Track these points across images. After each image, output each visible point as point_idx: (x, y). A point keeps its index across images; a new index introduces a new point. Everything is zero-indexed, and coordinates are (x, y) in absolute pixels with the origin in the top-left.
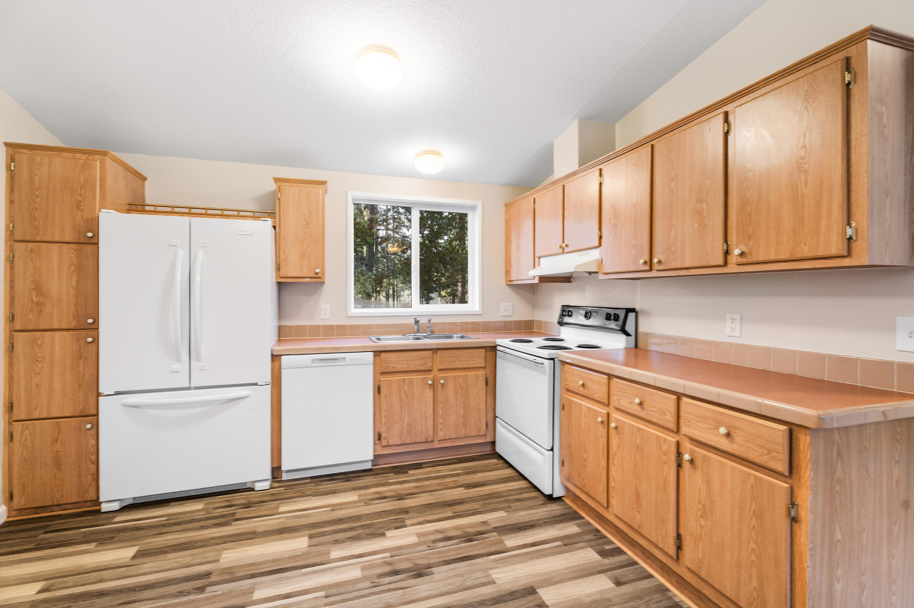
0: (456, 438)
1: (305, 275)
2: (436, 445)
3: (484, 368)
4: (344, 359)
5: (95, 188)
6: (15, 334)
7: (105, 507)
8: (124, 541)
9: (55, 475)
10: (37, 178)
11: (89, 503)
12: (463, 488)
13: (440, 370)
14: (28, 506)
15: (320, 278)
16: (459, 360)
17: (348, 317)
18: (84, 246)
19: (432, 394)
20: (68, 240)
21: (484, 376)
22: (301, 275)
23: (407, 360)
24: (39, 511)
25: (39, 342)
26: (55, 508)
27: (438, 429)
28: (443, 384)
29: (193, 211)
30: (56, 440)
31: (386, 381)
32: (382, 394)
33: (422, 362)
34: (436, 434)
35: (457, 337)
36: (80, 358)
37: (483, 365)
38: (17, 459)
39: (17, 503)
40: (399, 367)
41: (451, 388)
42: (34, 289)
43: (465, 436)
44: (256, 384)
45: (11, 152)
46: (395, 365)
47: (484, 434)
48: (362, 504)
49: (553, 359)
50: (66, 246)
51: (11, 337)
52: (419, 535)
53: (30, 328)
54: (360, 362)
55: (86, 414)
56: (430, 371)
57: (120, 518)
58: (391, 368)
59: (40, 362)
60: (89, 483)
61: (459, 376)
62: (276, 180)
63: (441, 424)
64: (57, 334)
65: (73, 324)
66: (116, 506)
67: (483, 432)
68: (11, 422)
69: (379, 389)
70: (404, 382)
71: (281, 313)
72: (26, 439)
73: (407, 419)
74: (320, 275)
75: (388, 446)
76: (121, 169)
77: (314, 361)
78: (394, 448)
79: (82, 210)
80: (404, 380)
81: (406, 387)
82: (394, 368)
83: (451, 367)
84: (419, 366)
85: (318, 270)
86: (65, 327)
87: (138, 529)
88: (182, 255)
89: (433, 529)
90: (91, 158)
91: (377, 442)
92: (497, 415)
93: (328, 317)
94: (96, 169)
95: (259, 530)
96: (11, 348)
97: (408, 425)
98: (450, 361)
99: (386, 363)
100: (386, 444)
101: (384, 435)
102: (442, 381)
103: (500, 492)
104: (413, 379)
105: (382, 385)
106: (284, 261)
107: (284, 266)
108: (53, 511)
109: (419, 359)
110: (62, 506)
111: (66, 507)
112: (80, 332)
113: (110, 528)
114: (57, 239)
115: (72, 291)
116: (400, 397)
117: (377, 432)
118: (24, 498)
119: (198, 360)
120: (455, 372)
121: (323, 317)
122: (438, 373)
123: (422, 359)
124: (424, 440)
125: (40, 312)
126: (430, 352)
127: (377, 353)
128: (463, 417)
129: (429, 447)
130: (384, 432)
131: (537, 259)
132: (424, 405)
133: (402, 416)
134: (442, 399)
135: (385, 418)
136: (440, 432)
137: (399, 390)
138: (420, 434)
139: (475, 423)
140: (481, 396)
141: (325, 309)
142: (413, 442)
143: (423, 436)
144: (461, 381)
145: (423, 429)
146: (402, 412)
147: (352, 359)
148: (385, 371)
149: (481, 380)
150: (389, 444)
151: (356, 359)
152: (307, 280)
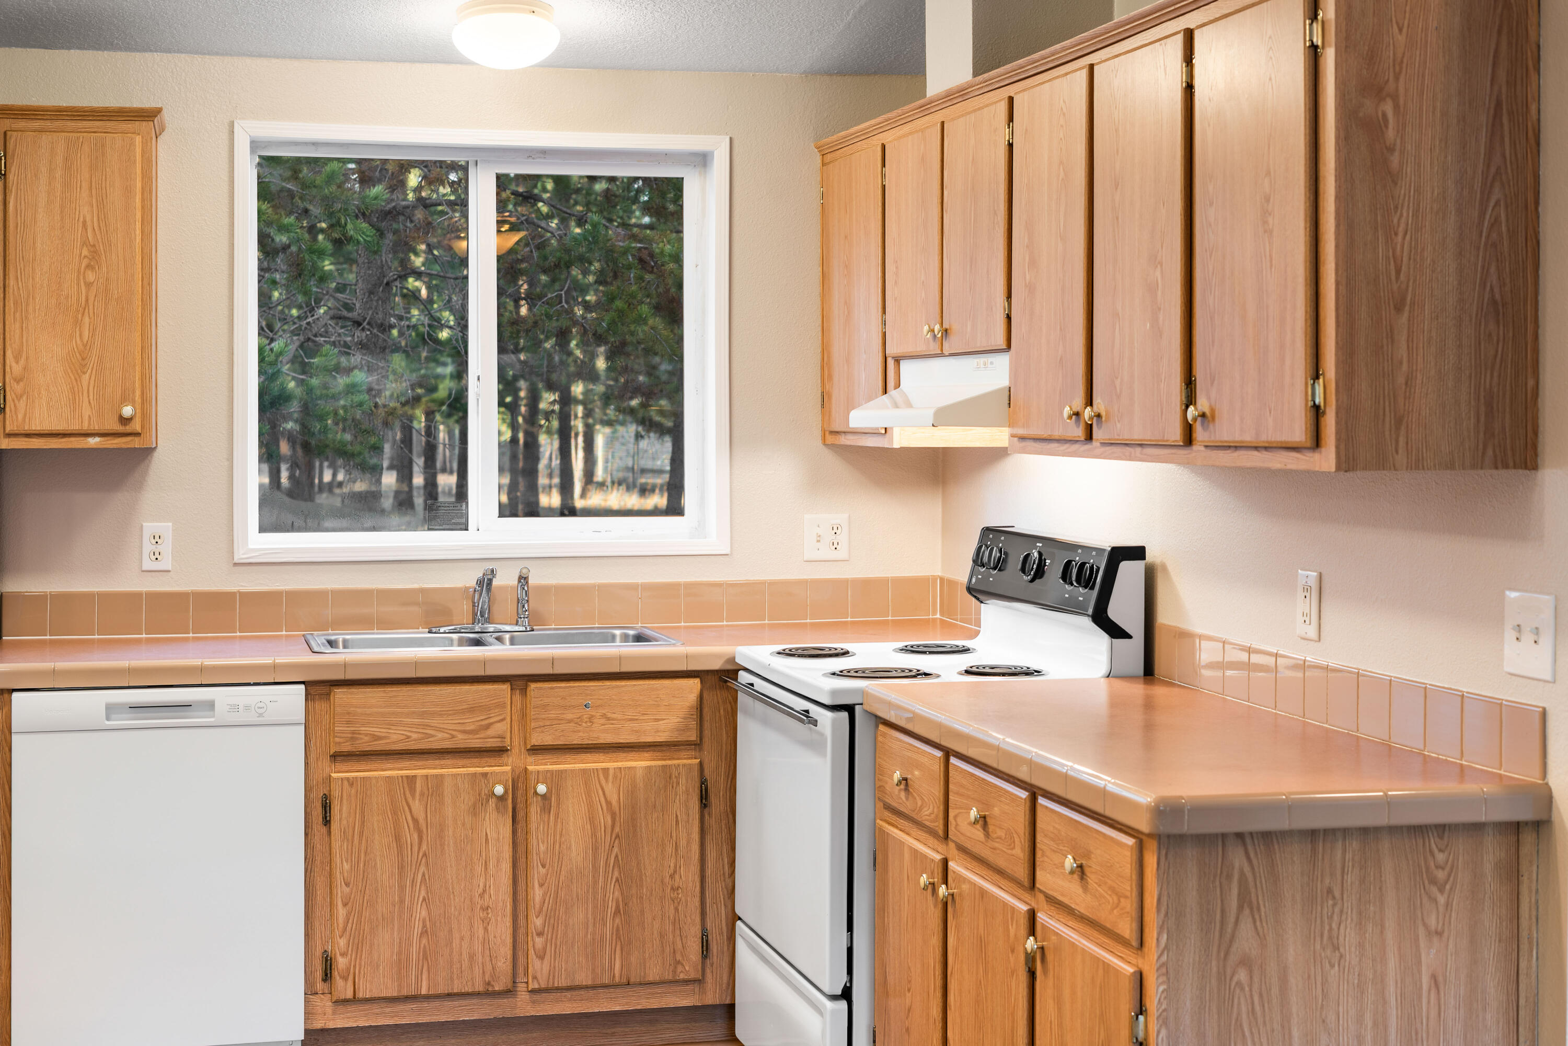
0: (594, 987)
1: (86, 427)
2: (524, 1006)
3: (697, 745)
4: (210, 705)
13: (536, 750)
15: (138, 434)
16: (604, 716)
17: (236, 564)
19: (507, 830)
21: (696, 773)
22: (75, 427)
23: (423, 715)
27: (531, 952)
28: (544, 797)
31: (351, 782)
32: (335, 826)
33: (471, 722)
34: (521, 970)
35: (625, 638)
37: (693, 736)
40: (394, 738)
41: (573, 810)
43: (624, 981)
46: (379, 730)
47: (693, 975)
49: (849, 709)
54: (261, 715)
56: (500, 751)
58: (366, 738)
61: (606, 771)
63: (540, 934)
67: (689, 970)
69: (326, 806)
70: (413, 790)
73: (421, 913)
74: (136, 426)
75: (354, 1000)
77: (111, 710)
78: (376, 1008)
80: (411, 780)
81: (417, 806)
82: (380, 738)
83: (575, 740)
84: (460, 736)
85: (127, 411)
91: (320, 986)
92: (738, 911)
93: (166, 563)
97: (424, 932)
98: (570, 721)
99: (349, 723)
100: (349, 995)
101: (341, 962)
102: (542, 789)
104: (442, 776)
105: (336, 793)
106: (18, 381)
107: (19, 397)
109: (463, 712)
116: (398, 838)
117: (318, 952)
120: (588, 756)
121: (148, 564)
122: (531, 759)
123: (472, 710)
124: (479, 987)
127: (318, 689)
128: (617, 911)
129: (498, 1013)
130: (343, 955)
131: (891, 363)
132: (479, 869)
133: (402, 901)
134: (542, 848)
135: (345, 905)
136: (537, 963)
137: (395, 813)
138: (466, 964)
139: (662, 936)
140: (683, 843)
141: (157, 539)
142: (441, 989)
143: (477, 971)
144: (610, 788)
145: (478, 947)
146: (402, 888)
147: (235, 708)
148: (346, 748)
149: (682, 788)
150: (360, 995)
151: (247, 708)
152: (93, 442)
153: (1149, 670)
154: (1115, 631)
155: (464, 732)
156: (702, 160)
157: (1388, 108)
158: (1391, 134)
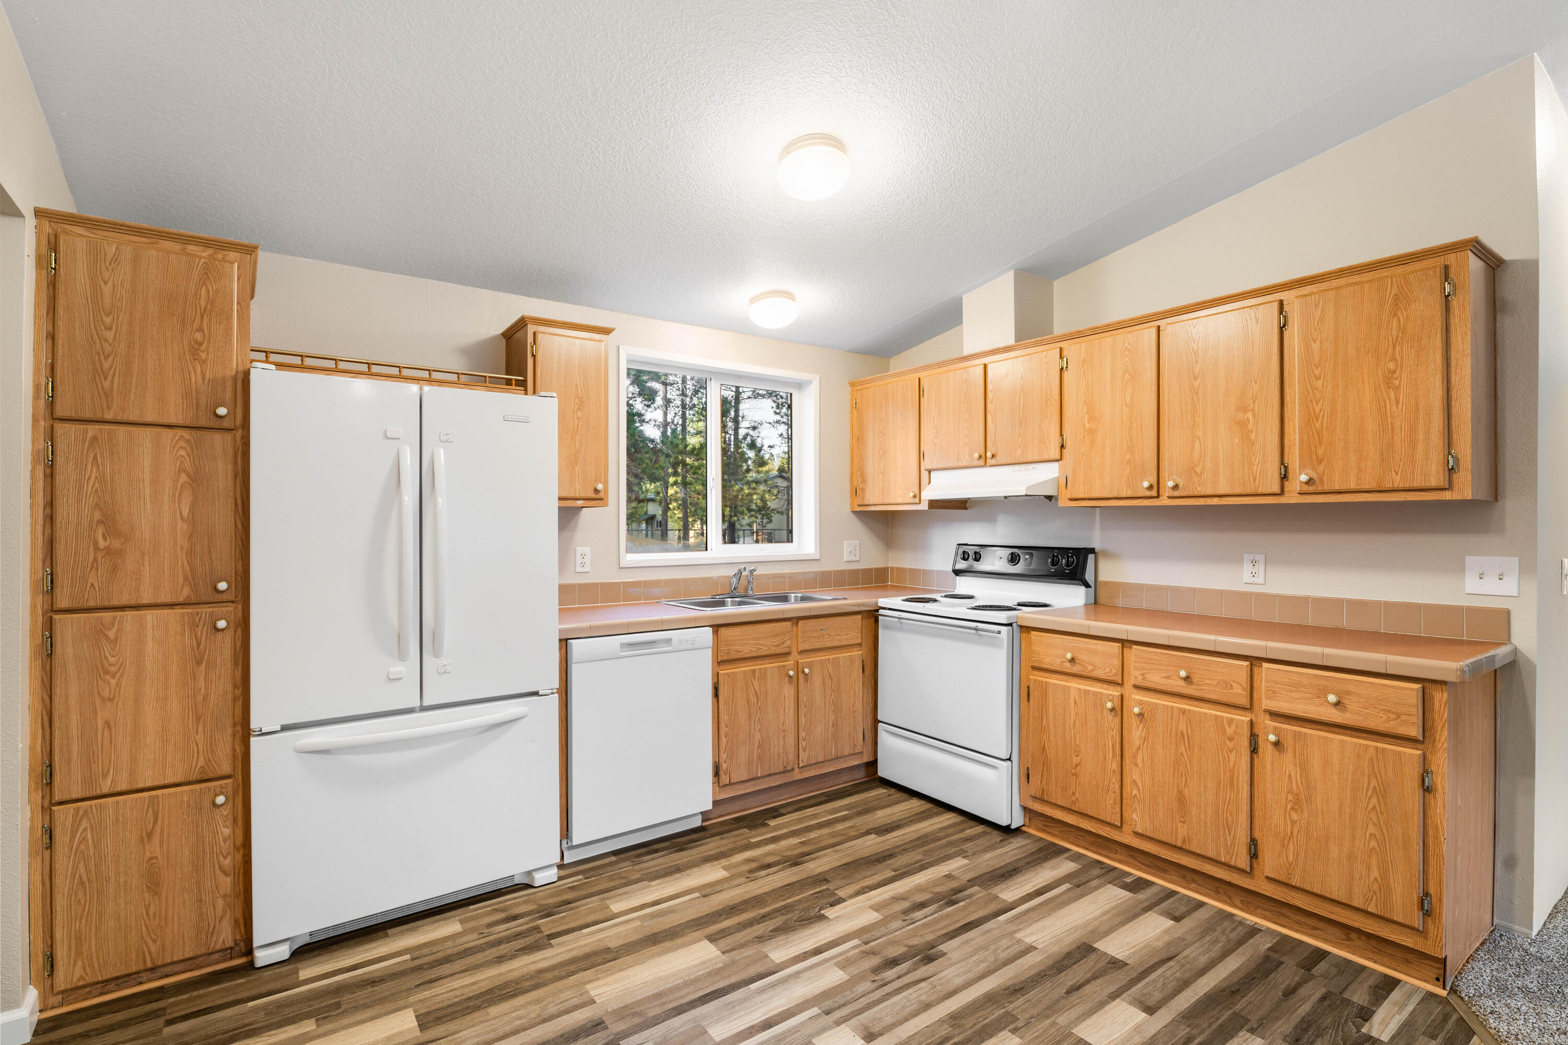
1: (577, 495)
2: (797, 775)
3: (863, 644)
4: (668, 641)
5: (229, 318)
6: (56, 617)
7: (264, 957)
8: (366, 1006)
9: (147, 907)
10: (107, 290)
11: (216, 956)
12: (873, 836)
13: (802, 652)
14: (89, 979)
15: (602, 499)
16: (829, 634)
17: (620, 568)
18: (208, 435)
19: (794, 692)
20: (173, 420)
21: (863, 658)
23: (757, 639)
24: (110, 987)
25: (112, 634)
26: (145, 976)
27: (801, 749)
28: (807, 675)
29: (376, 369)
30: (150, 835)
31: (728, 675)
32: (721, 698)
33: (777, 640)
34: (797, 758)
36: (199, 663)
37: (859, 641)
38: (62, 884)
39: (64, 977)
40: (747, 651)
41: (817, 679)
42: (99, 522)
43: (835, 757)
44: (536, 694)
45: (47, 228)
46: (738, 648)
47: (860, 750)
48: (743, 880)
49: (1010, 625)
50: (170, 433)
51: (49, 626)
52: (876, 908)
53: (92, 604)
54: (693, 644)
55: (212, 776)
56: (788, 654)
57: (308, 970)
58: (734, 652)
59: (113, 677)
60: (219, 913)
61: (829, 659)
63: (804, 740)
64: (153, 615)
65: (185, 594)
66: (283, 952)
67: (858, 749)
68: (47, 806)
69: (716, 688)
70: (754, 676)
72: (84, 840)
73: (758, 737)
74: (601, 495)
75: (730, 784)
77: (624, 646)
78: (734, 787)
79: (204, 362)
80: (754, 671)
81: (756, 684)
82: (740, 652)
83: (818, 646)
84: (773, 648)
85: (599, 486)
86: (169, 600)
87: (372, 982)
88: (409, 457)
89: (886, 896)
90: (220, 256)
91: (716, 780)
92: (880, 718)
93: (587, 567)
94: (231, 281)
95: (613, 944)
96: (47, 647)
97: (759, 746)
98: (816, 637)
99: (727, 645)
100: (729, 782)
101: (724, 766)
102: (806, 671)
103: (933, 833)
104: (766, 668)
105: (723, 681)
108: (141, 983)
109: (774, 636)
110: (161, 969)
111: (168, 970)
112: (198, 609)
113: (310, 991)
114: (149, 419)
115: (181, 526)
116: (748, 701)
118: (79, 963)
119: (437, 654)
120: (824, 653)
121: (579, 569)
122: (799, 657)
123: (777, 635)
124: (781, 769)
125: (114, 569)
126: (789, 624)
127: (718, 629)
128: (833, 725)
129: (787, 780)
130: (723, 762)
131: (925, 474)
132: (782, 712)
133: (750, 731)
134: (805, 699)
135: (726, 737)
136: (803, 754)
137: (747, 688)
138: (776, 759)
139: (850, 734)
140: (857, 690)
141: (583, 556)
142: (766, 773)
143: (781, 762)
144: (830, 667)
145: (781, 750)
146: (750, 725)
147: (681, 641)
148: (726, 658)
149: (856, 665)
150: (732, 781)
151: (687, 641)
153: (1096, 603)
154: (1087, 585)
155: (774, 646)
156: (800, 385)
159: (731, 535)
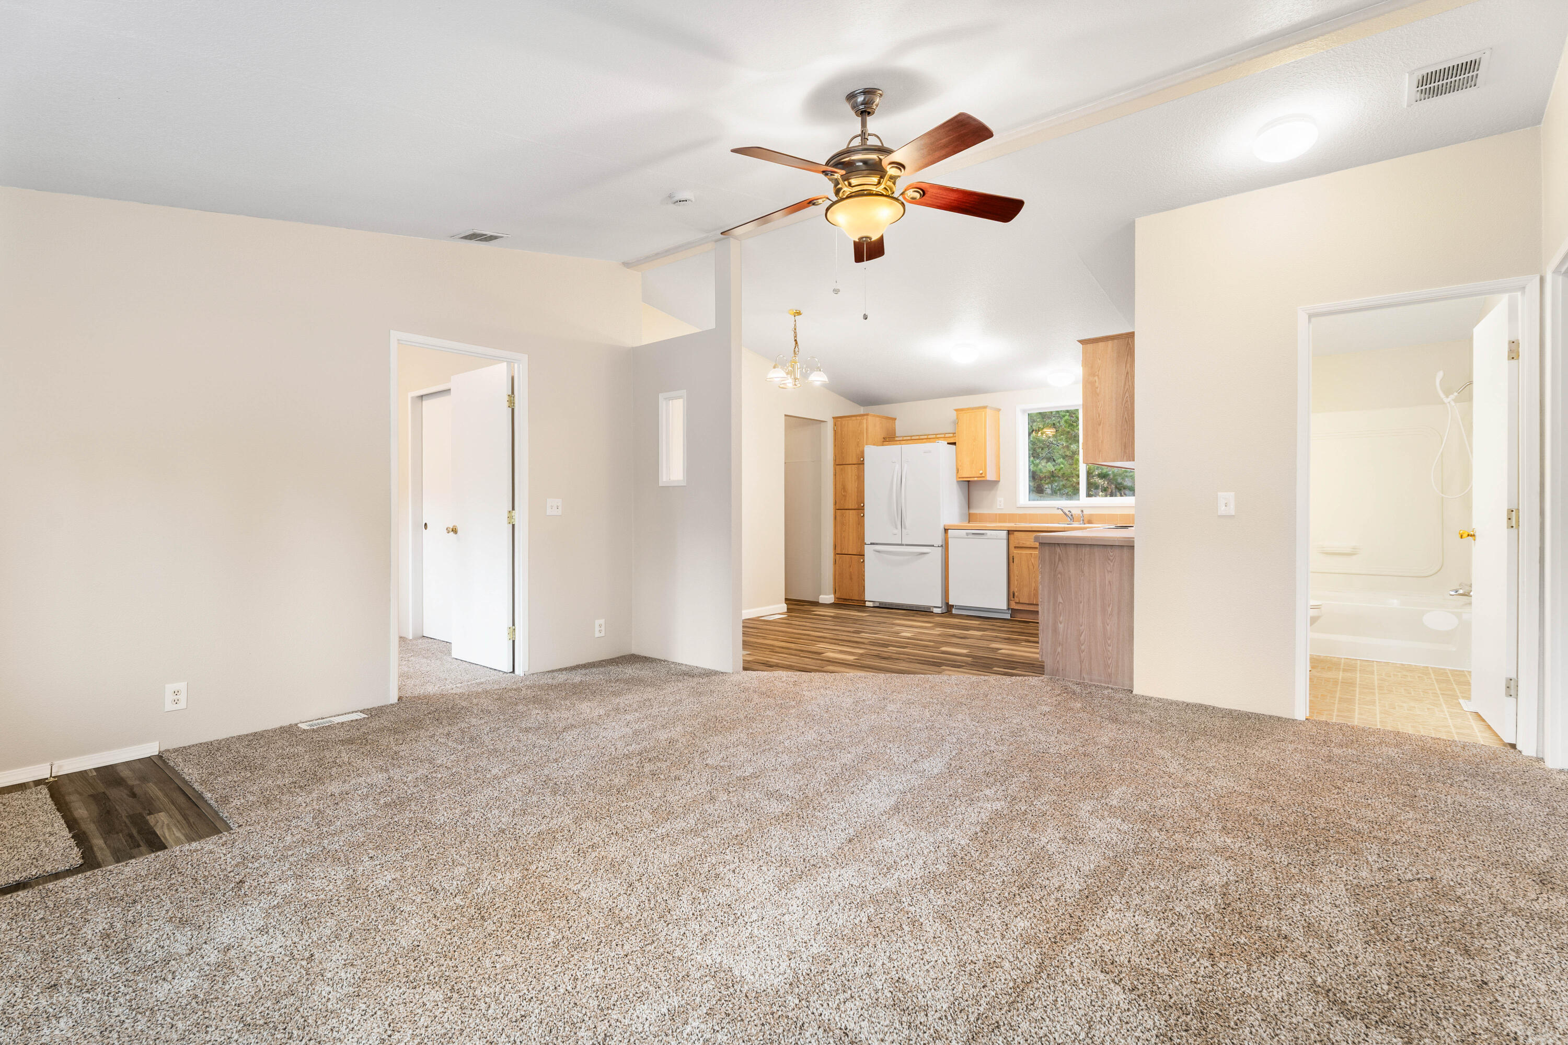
1: (974, 476)
4: (987, 534)
5: (863, 435)
6: (837, 510)
7: (868, 604)
9: (849, 583)
10: (844, 433)
14: (839, 599)
15: (984, 477)
17: (1017, 507)
18: (859, 465)
20: (853, 463)
22: (971, 476)
23: (1030, 539)
24: (845, 602)
25: (845, 515)
29: (913, 438)
30: (850, 565)
31: (1019, 553)
32: (1013, 563)
36: (858, 524)
38: (837, 573)
39: (837, 595)
40: (1025, 544)
42: (843, 488)
44: (933, 546)
45: (835, 421)
46: (1022, 542)
50: (853, 466)
51: (836, 512)
53: (842, 508)
54: (997, 537)
55: (860, 553)
59: (845, 525)
60: (861, 590)
62: (956, 410)
64: (851, 512)
65: (856, 507)
66: (871, 604)
68: (836, 554)
69: (1011, 558)
70: (1031, 556)
71: (969, 502)
72: (840, 563)
73: (1033, 585)
74: (983, 475)
75: (1019, 603)
76: (878, 419)
77: (968, 534)
78: (1021, 605)
79: (859, 446)
80: (1032, 554)
81: (1033, 560)
85: (981, 472)
86: (853, 508)
88: (898, 467)
90: (862, 418)
91: (1009, 598)
93: (1002, 507)
94: (864, 424)
96: (835, 518)
97: (1034, 589)
99: (1016, 540)
100: (1018, 601)
101: (1016, 594)
105: (1013, 555)
106: (961, 466)
107: (961, 470)
108: (850, 602)
111: (853, 599)
112: (858, 511)
114: (849, 463)
115: (855, 489)
116: (1029, 567)
117: (1011, 591)
118: (839, 591)
119: (905, 528)
121: (998, 507)
125: (845, 500)
127: (1009, 532)
130: (1017, 592)
133: (1029, 581)
135: (1017, 581)
137: (1028, 561)
141: (1000, 502)
146: (1029, 578)
147: (991, 535)
148: (1016, 545)
151: (994, 535)
152: (976, 479)
157: (1096, 378)
158: (1097, 384)
159: (1089, 495)
